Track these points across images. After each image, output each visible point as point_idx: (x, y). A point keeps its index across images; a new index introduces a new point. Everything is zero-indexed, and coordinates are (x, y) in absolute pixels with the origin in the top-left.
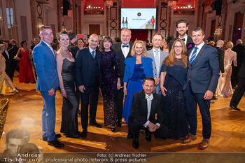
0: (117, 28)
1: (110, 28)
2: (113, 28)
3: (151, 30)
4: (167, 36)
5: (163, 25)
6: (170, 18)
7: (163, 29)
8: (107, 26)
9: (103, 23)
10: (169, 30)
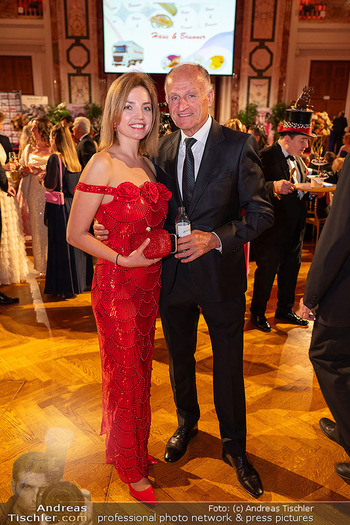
0: (92, 69)
1: (65, 70)
2: (79, 71)
3: (217, 80)
4: (273, 102)
5: (262, 59)
6: (286, 33)
7: (260, 74)
8: (56, 62)
9: (40, 48)
10: (281, 81)
